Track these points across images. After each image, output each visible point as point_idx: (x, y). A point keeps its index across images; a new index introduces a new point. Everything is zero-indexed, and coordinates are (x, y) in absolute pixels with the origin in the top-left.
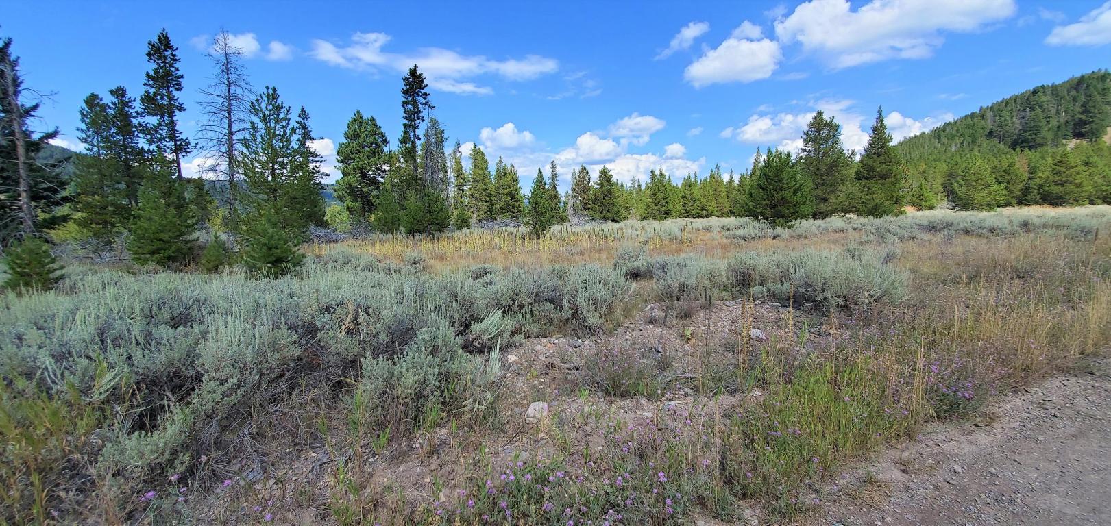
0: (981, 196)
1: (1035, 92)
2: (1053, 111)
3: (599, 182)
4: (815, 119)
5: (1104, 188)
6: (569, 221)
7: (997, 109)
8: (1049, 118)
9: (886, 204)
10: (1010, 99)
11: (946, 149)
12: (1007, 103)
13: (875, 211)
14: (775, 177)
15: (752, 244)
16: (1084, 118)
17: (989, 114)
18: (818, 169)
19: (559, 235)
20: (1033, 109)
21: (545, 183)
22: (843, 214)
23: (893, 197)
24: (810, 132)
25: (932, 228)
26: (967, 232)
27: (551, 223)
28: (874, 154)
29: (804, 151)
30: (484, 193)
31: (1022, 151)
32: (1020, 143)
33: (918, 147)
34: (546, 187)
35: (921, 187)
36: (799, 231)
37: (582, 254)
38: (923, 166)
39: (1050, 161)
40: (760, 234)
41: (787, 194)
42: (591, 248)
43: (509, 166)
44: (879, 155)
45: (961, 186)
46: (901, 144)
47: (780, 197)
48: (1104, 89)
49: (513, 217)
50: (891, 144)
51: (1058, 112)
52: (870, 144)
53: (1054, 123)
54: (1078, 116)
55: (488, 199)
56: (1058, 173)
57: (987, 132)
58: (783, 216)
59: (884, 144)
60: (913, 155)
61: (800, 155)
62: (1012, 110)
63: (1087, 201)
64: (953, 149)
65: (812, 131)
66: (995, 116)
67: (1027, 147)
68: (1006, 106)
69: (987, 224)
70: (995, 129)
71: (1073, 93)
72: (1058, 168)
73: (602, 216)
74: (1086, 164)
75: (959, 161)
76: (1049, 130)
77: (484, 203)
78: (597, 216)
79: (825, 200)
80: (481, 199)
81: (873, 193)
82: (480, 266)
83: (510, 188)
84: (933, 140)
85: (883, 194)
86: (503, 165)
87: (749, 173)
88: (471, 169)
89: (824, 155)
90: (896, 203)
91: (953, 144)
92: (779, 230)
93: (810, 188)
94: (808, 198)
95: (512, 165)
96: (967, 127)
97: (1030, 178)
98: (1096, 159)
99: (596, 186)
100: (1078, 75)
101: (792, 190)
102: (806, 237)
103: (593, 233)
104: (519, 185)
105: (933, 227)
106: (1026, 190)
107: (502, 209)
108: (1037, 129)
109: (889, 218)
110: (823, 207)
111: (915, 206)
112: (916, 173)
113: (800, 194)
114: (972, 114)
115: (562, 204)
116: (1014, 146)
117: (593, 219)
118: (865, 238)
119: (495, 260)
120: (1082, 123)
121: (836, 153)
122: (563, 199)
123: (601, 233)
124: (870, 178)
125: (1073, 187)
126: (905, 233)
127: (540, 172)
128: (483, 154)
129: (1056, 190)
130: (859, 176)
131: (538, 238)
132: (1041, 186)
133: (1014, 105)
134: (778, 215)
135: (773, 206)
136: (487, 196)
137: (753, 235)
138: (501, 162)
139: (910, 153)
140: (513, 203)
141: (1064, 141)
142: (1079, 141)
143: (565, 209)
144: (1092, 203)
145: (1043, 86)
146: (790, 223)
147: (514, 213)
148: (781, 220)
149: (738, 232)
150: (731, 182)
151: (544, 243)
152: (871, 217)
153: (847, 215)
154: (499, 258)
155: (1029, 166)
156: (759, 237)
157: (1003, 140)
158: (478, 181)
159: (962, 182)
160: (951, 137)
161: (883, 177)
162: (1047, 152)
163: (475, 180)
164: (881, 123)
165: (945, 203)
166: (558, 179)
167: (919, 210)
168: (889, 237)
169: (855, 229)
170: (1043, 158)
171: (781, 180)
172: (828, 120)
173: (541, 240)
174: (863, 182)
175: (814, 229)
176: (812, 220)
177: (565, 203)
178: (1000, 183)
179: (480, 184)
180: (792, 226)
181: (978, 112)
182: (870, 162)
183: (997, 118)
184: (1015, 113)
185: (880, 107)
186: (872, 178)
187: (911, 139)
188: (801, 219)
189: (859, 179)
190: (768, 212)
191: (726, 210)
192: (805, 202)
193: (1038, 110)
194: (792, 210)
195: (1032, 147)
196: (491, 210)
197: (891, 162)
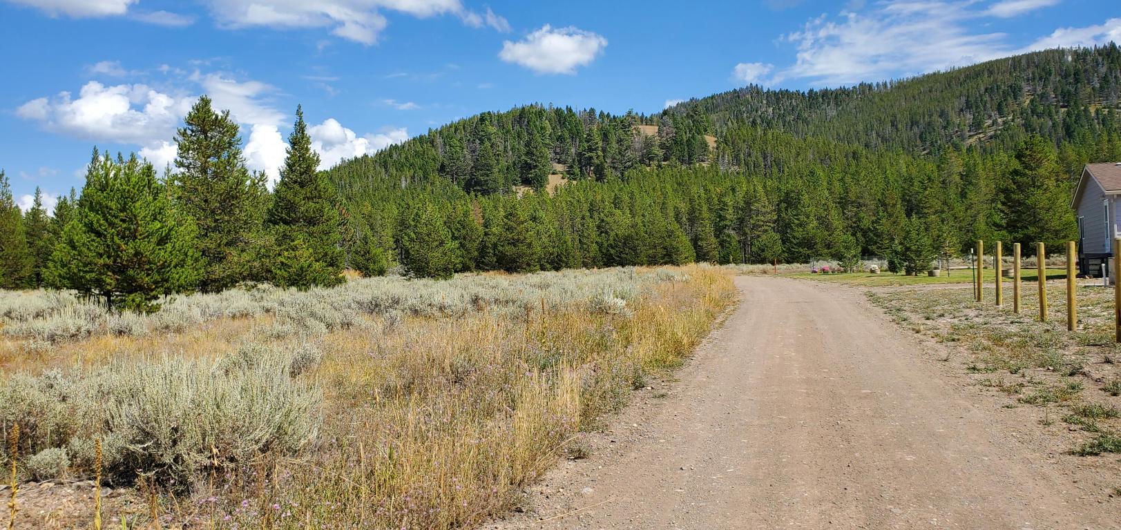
0: (435, 258)
1: (482, 119)
2: (501, 148)
4: (198, 110)
5: (551, 250)
7: (448, 133)
8: (498, 155)
9: (317, 266)
10: (458, 123)
11: (395, 184)
12: (455, 128)
13: (299, 280)
14: (121, 211)
15: (69, 347)
16: (529, 161)
17: (439, 141)
18: (206, 201)
20: (482, 142)
22: (252, 283)
23: (326, 254)
24: (189, 132)
25: (374, 308)
26: (416, 312)
28: (295, 182)
29: (180, 165)
31: (476, 196)
32: (475, 185)
33: (360, 177)
35: (365, 240)
36: (168, 318)
38: (367, 208)
39: (502, 213)
40: (90, 326)
41: (147, 247)
44: (302, 185)
45: (411, 240)
46: (337, 169)
47: (132, 251)
48: (542, 128)
50: (319, 169)
51: (505, 151)
52: (288, 165)
53: (503, 163)
54: (523, 157)
56: (509, 229)
57: (438, 166)
58: (140, 288)
59: (308, 169)
60: (355, 189)
61: (172, 172)
62: (461, 139)
63: (538, 267)
64: (403, 185)
65: (192, 131)
66: (445, 145)
67: (480, 191)
68: (455, 132)
69: (437, 299)
70: (446, 162)
71: (517, 127)
72: (509, 223)
74: (534, 219)
75: (411, 203)
76: (499, 172)
79: (220, 258)
81: (294, 249)
84: (378, 168)
85: (311, 250)
87: (77, 197)
89: (216, 175)
90: (332, 265)
91: (403, 178)
92: (129, 316)
93: (192, 235)
94: (190, 254)
96: (417, 154)
97: (486, 234)
98: (541, 214)
100: (519, 106)
101: (154, 240)
102: (179, 330)
105: (376, 305)
106: (483, 250)
108: (489, 168)
109: (318, 290)
110: (218, 270)
111: (360, 269)
112: (359, 217)
113: (169, 246)
114: (421, 137)
116: (468, 187)
118: (278, 327)
120: (527, 167)
121: (236, 174)
124: (291, 222)
125: (523, 247)
126: (338, 317)
129: (509, 250)
130: (272, 220)
132: (495, 246)
133: (463, 132)
134: (130, 286)
135: (120, 270)
137: (73, 331)
139: (351, 186)
141: (514, 188)
142: (527, 188)
144: (543, 269)
145: (489, 113)
146: (154, 302)
148: (138, 297)
150: (35, 213)
152: (293, 289)
153: (260, 286)
155: (483, 217)
156: (89, 332)
157: (456, 179)
159: (413, 235)
160: (400, 168)
161: (311, 222)
162: (499, 200)
164: (303, 133)
165: (398, 267)
167: (365, 276)
168: (310, 322)
169: (268, 311)
170: (496, 207)
171: (133, 219)
172: (220, 114)
174: (281, 228)
175: (196, 312)
176: (200, 293)
178: (456, 238)
180: (158, 307)
181: (427, 135)
182: (290, 196)
183: (448, 147)
184: (465, 144)
185: (299, 107)
186: (295, 221)
187: (351, 162)
188: (178, 292)
189: (275, 223)
190: (110, 280)
191: (26, 272)
192: (183, 260)
193: (487, 144)
194: (157, 277)
195: (485, 192)
197: (320, 197)
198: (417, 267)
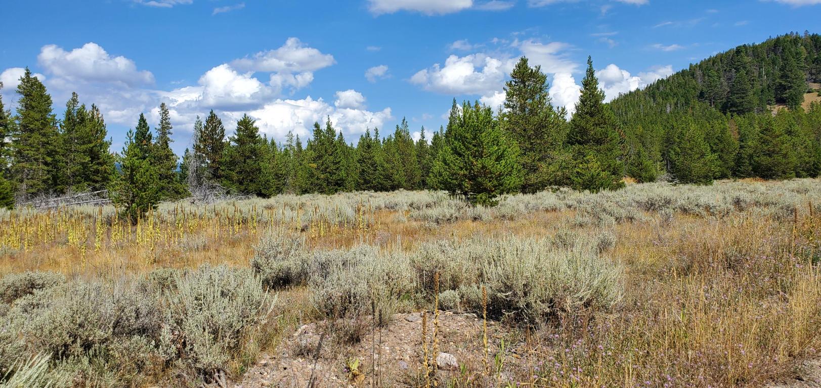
0: (697, 167)
1: (738, 51)
2: (756, 74)
3: (236, 137)
4: (519, 67)
5: (807, 159)
6: (189, 195)
7: (707, 66)
8: (753, 80)
9: (603, 174)
10: (716, 57)
11: (661, 110)
12: (713, 61)
13: (591, 185)
14: (473, 139)
15: (447, 227)
16: (783, 83)
17: (699, 73)
18: (525, 130)
19: (170, 218)
20: (737, 70)
21: (150, 137)
22: (556, 187)
23: (610, 166)
24: (513, 83)
25: (650, 206)
26: (685, 211)
27: (157, 199)
28: (587, 113)
29: (508, 106)
30: (42, 150)
31: (732, 116)
32: (728, 107)
33: (633, 106)
34: (153, 142)
35: (639, 154)
36: (504, 210)
37: (205, 248)
38: (640, 129)
39: (758, 129)
40: (457, 214)
41: (489, 162)
42: (220, 238)
43: (89, 109)
44: (592, 115)
45: (677, 154)
46: (615, 102)
47: (480, 166)
48: (797, 54)
49: (95, 189)
50: (604, 102)
51: (760, 76)
52: (582, 101)
53: (758, 86)
54: (778, 80)
55: (49, 159)
56: (765, 142)
57: (698, 93)
58: (485, 190)
59: (597, 101)
60: (630, 115)
61: (504, 112)
62: (719, 70)
63: (794, 174)
64: (668, 111)
65: (516, 82)
66: (704, 75)
67: (736, 111)
68: (713, 64)
69: (703, 201)
70: (705, 90)
71: (772, 55)
72: (765, 137)
73: (243, 188)
74: (789, 133)
75: (675, 124)
76: (754, 94)
77: (41, 166)
78: (234, 189)
79: (534, 170)
80: (36, 160)
81: (587, 162)
82: (23, 276)
83: (90, 142)
84: (648, 98)
85: (599, 163)
86: (79, 105)
87: (444, 132)
88: (19, 111)
89: (531, 111)
90: (614, 174)
91: (668, 105)
92: (480, 208)
93: (516, 154)
94: (515, 167)
95: (94, 107)
96: (679, 85)
97: (742, 147)
98: (797, 128)
99: (232, 143)
100: (774, 37)
101: (494, 158)
102: (512, 219)
103: (224, 215)
104: (107, 139)
105: (652, 205)
106: (739, 160)
107: (74, 175)
108: (744, 92)
109: (606, 192)
110: (533, 178)
111: (634, 176)
112: (633, 137)
113: (503, 162)
114: (683, 71)
115: (178, 169)
116: (724, 109)
117: (228, 193)
118: (580, 219)
119: (56, 263)
120: (783, 88)
121: (545, 110)
122: (181, 161)
123: (238, 215)
124: (583, 142)
125: (779, 158)
126: (623, 213)
127: (142, 120)
128: (41, 87)
129: (765, 160)
130: (570, 141)
131: (135, 223)
132: (751, 156)
133: (720, 64)
134: (479, 189)
135: (473, 178)
136: (49, 154)
137: (448, 216)
138: (74, 101)
139: (626, 114)
140: (95, 167)
141: (768, 107)
142: (781, 107)
143: (183, 177)
144: (798, 176)
145: (745, 46)
146: (494, 199)
147: (97, 182)
148: (484, 196)
149: (430, 212)
150: (422, 143)
151: (145, 232)
152: (587, 192)
153: (562, 189)
154: (62, 260)
155: (739, 133)
156: (457, 218)
157: (714, 102)
158: (32, 131)
159: (678, 150)
160: (666, 97)
161: (599, 142)
162: (754, 118)
163: (25, 128)
164: (592, 77)
165: (664, 174)
166: (171, 131)
167: (639, 182)
168: (604, 216)
169: (570, 207)
170: (751, 124)
171: (480, 144)
172: (534, 69)
173: (139, 227)
174: (577, 147)
175: (522, 207)
176: (521, 194)
177: (184, 167)
178: (715, 151)
179: (36, 135)
180: (497, 203)
181: (688, 69)
182: (583, 124)
183: (706, 77)
184: (722, 73)
185: (590, 58)
186: (586, 142)
187: (626, 96)
188: (508, 193)
189: (572, 144)
190: (467, 184)
191: (417, 180)
192: (511, 171)
193: (743, 72)
194: (495, 183)
195: (740, 112)
196: (55, 178)
197: (605, 123)
198: (681, 175)
